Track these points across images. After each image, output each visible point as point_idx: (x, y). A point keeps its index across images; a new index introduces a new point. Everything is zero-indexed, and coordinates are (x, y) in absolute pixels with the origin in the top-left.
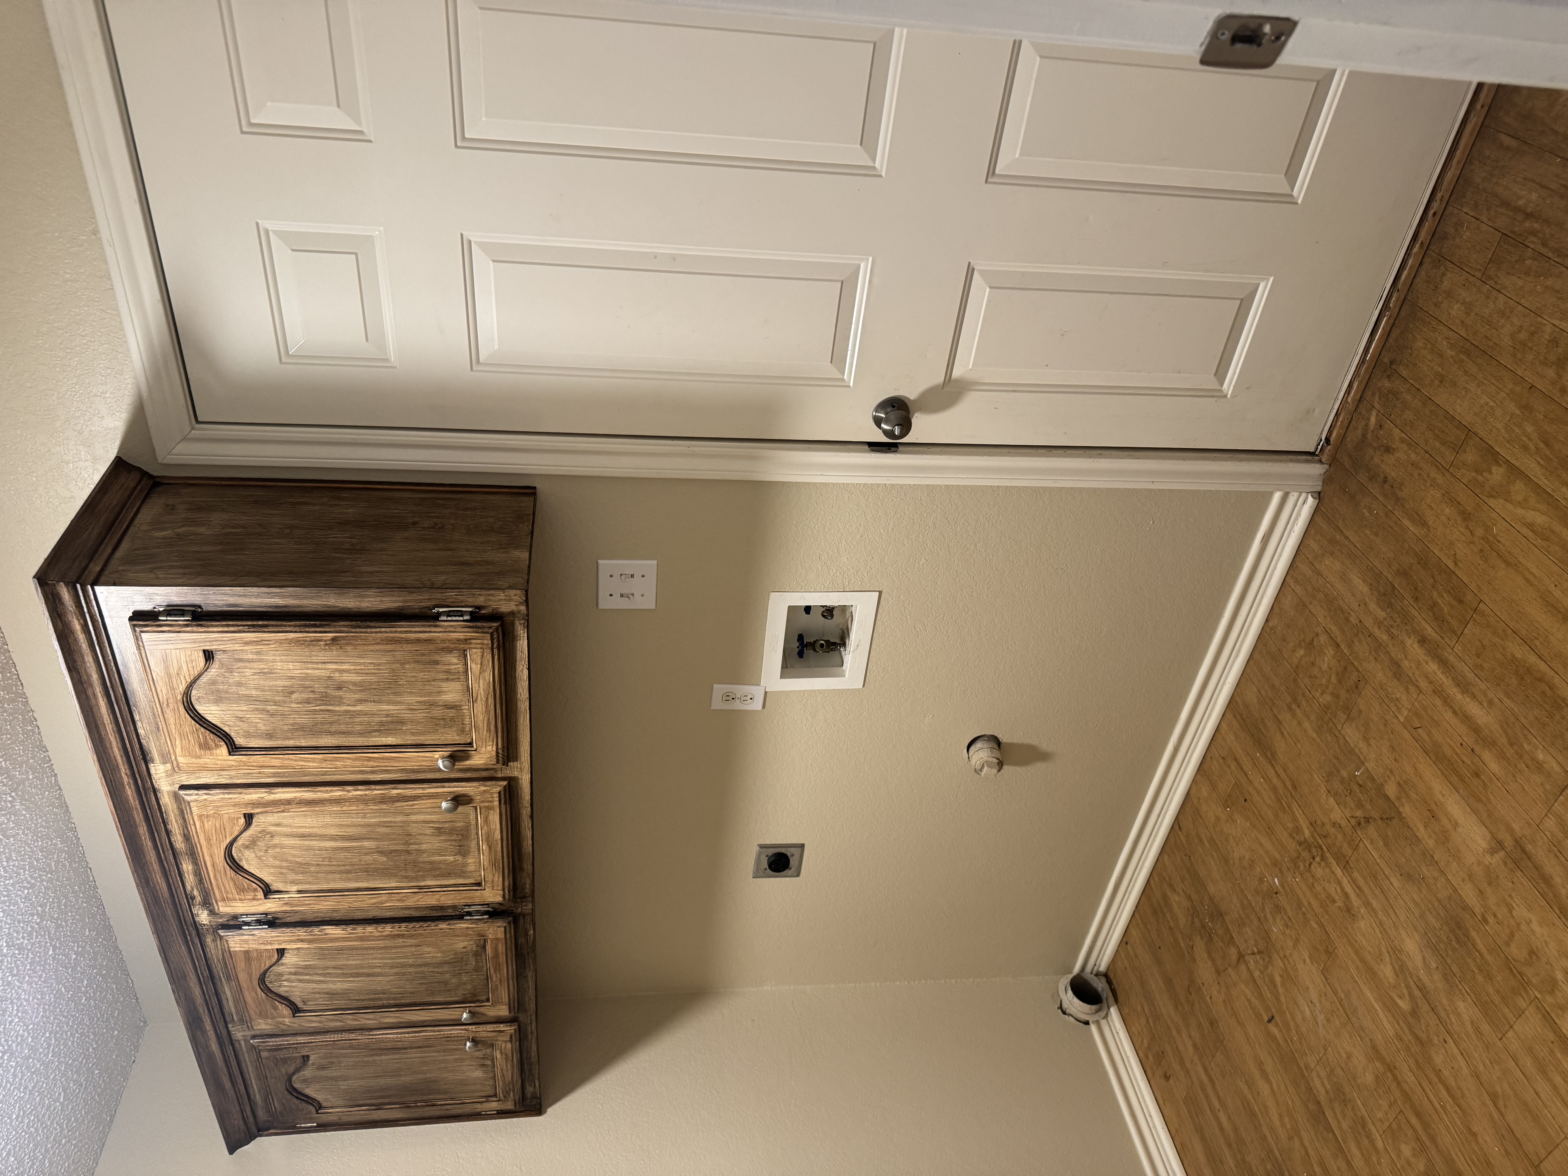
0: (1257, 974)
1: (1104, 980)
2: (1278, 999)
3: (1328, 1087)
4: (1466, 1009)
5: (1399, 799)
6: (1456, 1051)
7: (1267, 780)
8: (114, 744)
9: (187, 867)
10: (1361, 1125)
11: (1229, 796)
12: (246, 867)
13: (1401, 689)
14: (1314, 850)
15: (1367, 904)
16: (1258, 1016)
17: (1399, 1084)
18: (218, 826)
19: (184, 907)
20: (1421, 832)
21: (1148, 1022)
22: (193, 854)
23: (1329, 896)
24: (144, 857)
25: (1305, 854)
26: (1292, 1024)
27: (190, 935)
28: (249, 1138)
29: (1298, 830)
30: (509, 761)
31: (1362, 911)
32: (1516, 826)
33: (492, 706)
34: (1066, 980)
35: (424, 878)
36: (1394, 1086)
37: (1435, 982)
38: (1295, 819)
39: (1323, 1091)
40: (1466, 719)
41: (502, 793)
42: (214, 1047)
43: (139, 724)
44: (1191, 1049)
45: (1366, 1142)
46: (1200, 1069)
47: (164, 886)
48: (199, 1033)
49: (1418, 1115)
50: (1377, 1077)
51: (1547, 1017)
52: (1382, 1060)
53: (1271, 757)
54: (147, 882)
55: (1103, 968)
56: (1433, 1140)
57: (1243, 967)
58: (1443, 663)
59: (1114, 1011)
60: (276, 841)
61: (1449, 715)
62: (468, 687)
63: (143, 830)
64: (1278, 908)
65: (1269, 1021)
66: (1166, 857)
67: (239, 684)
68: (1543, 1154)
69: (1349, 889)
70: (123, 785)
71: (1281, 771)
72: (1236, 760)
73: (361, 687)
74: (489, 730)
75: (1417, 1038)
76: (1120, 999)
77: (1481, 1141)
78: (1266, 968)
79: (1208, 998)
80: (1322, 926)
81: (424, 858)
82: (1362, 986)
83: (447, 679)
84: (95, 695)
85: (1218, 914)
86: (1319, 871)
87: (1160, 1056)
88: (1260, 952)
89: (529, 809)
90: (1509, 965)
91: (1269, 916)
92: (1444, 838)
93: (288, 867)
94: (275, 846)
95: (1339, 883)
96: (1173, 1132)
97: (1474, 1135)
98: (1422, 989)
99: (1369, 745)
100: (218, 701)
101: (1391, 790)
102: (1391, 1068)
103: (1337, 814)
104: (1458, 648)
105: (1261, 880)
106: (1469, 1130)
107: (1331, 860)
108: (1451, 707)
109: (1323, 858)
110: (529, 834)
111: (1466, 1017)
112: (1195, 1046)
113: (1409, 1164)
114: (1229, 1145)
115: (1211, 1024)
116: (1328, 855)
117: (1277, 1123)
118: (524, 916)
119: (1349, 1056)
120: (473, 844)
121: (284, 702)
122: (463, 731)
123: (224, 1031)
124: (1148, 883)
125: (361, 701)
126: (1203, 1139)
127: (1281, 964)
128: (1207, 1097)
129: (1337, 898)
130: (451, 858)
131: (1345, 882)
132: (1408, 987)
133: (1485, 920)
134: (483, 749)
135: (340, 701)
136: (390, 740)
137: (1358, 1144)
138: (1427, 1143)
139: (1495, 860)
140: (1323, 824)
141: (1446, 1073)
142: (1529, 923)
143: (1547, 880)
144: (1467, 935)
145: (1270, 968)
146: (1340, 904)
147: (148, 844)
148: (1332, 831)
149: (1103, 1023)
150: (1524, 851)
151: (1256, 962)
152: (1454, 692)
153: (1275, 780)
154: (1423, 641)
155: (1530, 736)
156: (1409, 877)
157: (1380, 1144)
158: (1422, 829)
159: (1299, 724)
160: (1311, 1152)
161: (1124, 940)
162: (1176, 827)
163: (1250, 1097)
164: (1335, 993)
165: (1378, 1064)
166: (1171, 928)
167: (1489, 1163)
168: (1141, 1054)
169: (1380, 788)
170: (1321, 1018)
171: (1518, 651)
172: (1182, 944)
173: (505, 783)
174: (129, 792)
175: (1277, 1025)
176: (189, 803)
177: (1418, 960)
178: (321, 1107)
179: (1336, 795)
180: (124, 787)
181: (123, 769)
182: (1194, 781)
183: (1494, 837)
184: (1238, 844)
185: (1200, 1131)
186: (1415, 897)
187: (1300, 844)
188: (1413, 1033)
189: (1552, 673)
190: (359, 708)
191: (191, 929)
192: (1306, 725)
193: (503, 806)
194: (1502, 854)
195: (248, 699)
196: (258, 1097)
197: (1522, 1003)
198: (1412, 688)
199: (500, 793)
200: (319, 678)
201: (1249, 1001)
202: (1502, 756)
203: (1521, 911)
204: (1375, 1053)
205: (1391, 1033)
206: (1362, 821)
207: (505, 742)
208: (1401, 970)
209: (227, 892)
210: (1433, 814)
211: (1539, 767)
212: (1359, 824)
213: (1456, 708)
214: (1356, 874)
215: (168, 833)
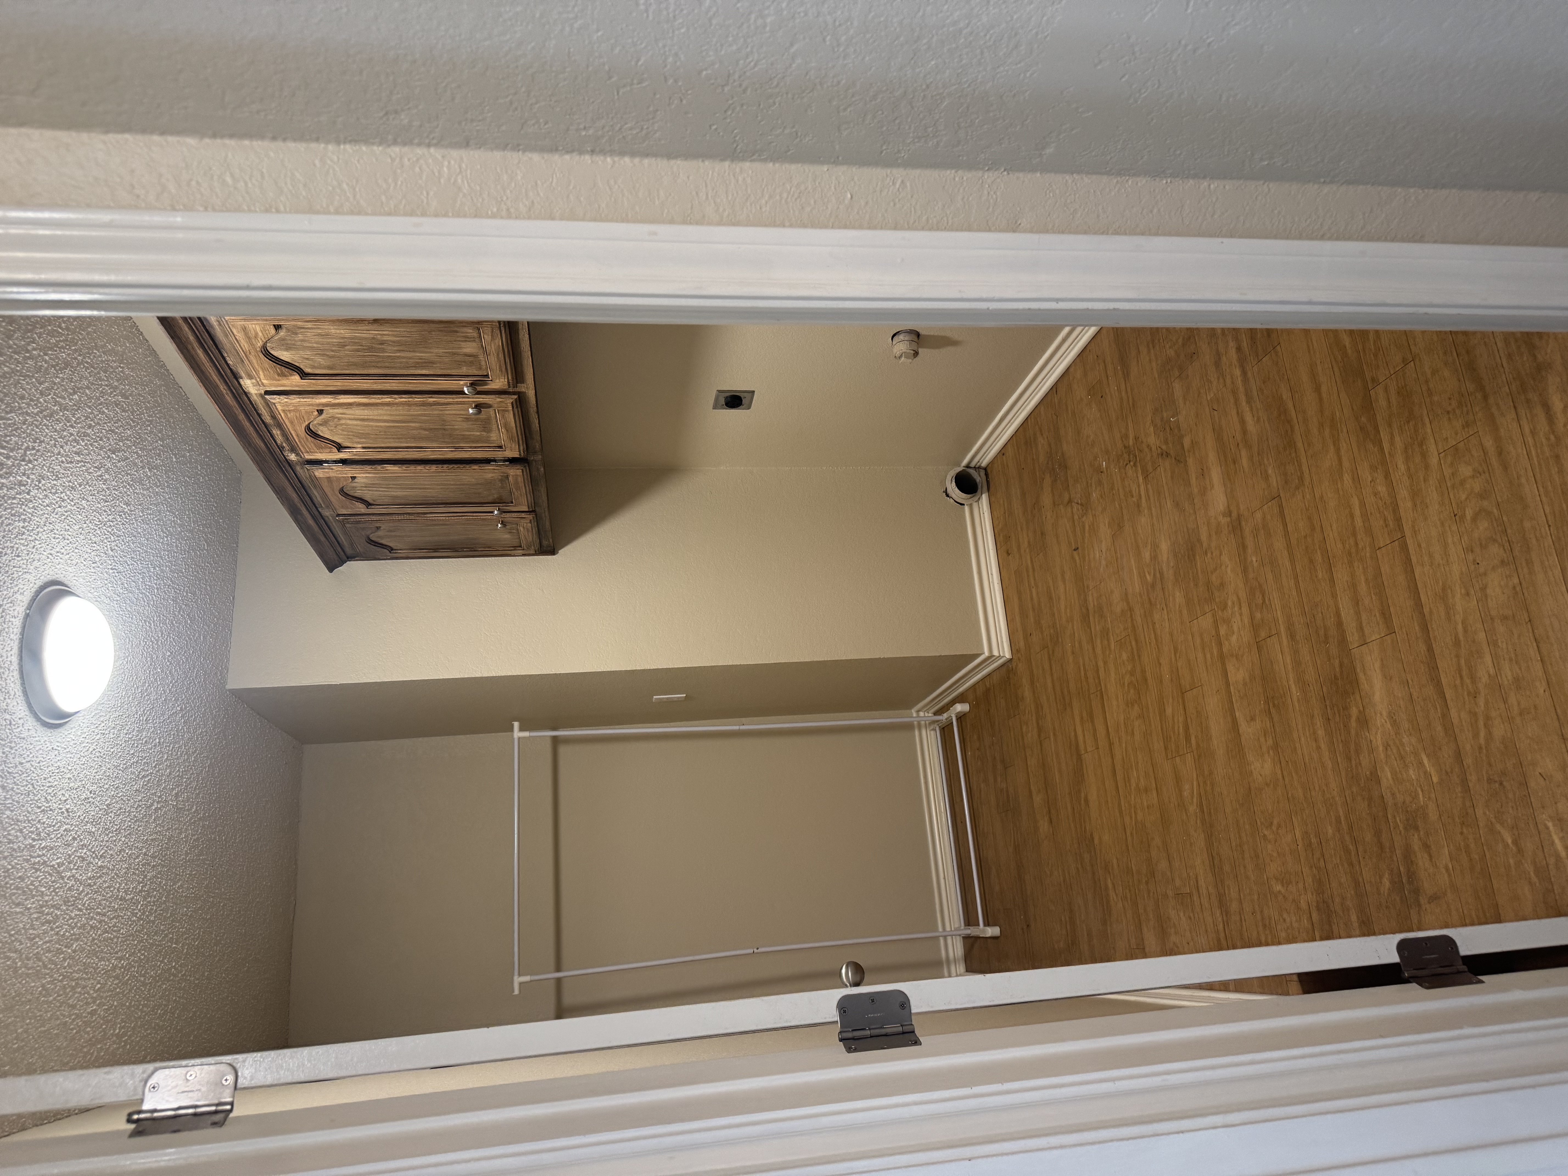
0: (1076, 517)
1: (982, 473)
2: (1083, 539)
3: (1096, 603)
4: (1179, 597)
5: (1189, 451)
6: (1166, 617)
7: (1119, 390)
8: (212, 373)
9: (276, 432)
10: (1105, 633)
11: (1093, 387)
12: (322, 435)
13: (1215, 376)
14: (1131, 456)
15: (1150, 509)
16: (1070, 543)
17: (1132, 620)
18: (298, 415)
19: (277, 453)
20: (1193, 481)
21: (1005, 513)
22: (279, 426)
23: (1131, 492)
24: (245, 431)
25: (1126, 456)
26: (1087, 558)
27: (284, 467)
28: (342, 563)
29: (1126, 436)
30: (517, 383)
31: (1146, 511)
32: (1242, 507)
33: (503, 358)
34: (953, 473)
35: (458, 442)
36: (1129, 620)
37: (1169, 574)
38: (1127, 429)
39: (1092, 605)
40: (1243, 422)
41: (514, 403)
42: (311, 522)
43: (228, 359)
44: (1026, 543)
45: (1106, 642)
46: (1028, 558)
47: (262, 445)
48: (299, 516)
49: (1136, 641)
50: (1123, 611)
51: (1215, 622)
52: (1128, 603)
53: (1126, 376)
54: (250, 445)
55: (984, 464)
56: (1139, 657)
57: (1069, 510)
58: (1244, 373)
59: (985, 497)
60: (343, 422)
61: (1234, 412)
62: (482, 345)
63: (242, 417)
64: (1100, 483)
65: (1075, 550)
66: (1042, 408)
67: (302, 341)
68: (1188, 688)
69: (1143, 493)
70: (223, 395)
71: (1129, 390)
72: (1104, 362)
73: (399, 343)
74: (501, 370)
75: (1150, 599)
76: (992, 489)
77: (1162, 669)
78: (1082, 516)
79: (1044, 517)
80: (1121, 508)
81: (457, 432)
82: (1131, 556)
83: (466, 341)
84: (193, 348)
85: (1064, 466)
86: (1130, 472)
87: (1007, 538)
88: (1082, 505)
89: (535, 408)
90: (1208, 584)
91: (1094, 486)
92: (1203, 492)
93: (353, 435)
94: (342, 425)
95: (1139, 486)
96: (1004, 587)
97: (1160, 664)
98: (1161, 574)
99: (1185, 404)
100: (287, 350)
101: (1187, 442)
102: (1131, 609)
103: (1152, 440)
104: (1256, 369)
105: (1095, 458)
106: (1158, 660)
107: (1139, 469)
108: (1237, 408)
109: (1135, 465)
110: (537, 422)
111: (1177, 601)
112: (1029, 542)
113: (1124, 664)
114: (1034, 609)
115: (1042, 534)
116: (1138, 464)
117: (1063, 610)
118: (535, 461)
119: (1112, 592)
120: (494, 426)
121: (340, 351)
122: (480, 369)
123: (316, 513)
124: (1026, 420)
125: (399, 351)
126: (1020, 599)
127: (1091, 519)
128: (1028, 576)
129: (1134, 495)
130: (478, 433)
131: (1142, 488)
132: (1155, 570)
133: (1206, 553)
134: (498, 381)
135: (383, 351)
136: (424, 372)
137: (1102, 641)
138: (1136, 657)
139: (1224, 521)
140: (1142, 442)
141: (1157, 626)
142: (1227, 567)
143: (1244, 547)
144: (1194, 556)
145: (1085, 517)
146: (1134, 499)
147: (247, 424)
148: (1146, 450)
149: (975, 505)
150: (1240, 524)
151: (1078, 509)
152: (1243, 398)
153: (1123, 394)
154: (1239, 349)
155: (1269, 455)
156: (1177, 505)
157: (1113, 647)
158: (1194, 479)
159: (1150, 360)
160: (1076, 635)
161: (1003, 452)
162: (1054, 389)
163: (1052, 589)
164: (1116, 553)
165: (1125, 604)
166: (1033, 459)
167: (1161, 681)
168: (996, 531)
169: (1181, 437)
170: (1104, 562)
171: (1286, 395)
172: (1038, 474)
173: (516, 397)
174: (228, 398)
175: (1078, 554)
176: (274, 404)
177: (1165, 559)
178: (392, 549)
179: (1155, 426)
180: (224, 396)
181: (222, 387)
182: (1074, 362)
183: (1228, 507)
184: (1088, 425)
185: (1019, 593)
186: (1176, 519)
187: (1125, 447)
188: (1148, 595)
189: (1296, 422)
190: (398, 354)
191: (284, 464)
192: (1154, 364)
193: (516, 410)
194: (1229, 519)
195: (312, 348)
196: (345, 542)
197: (1207, 609)
198: (1221, 380)
199: (512, 403)
200: (366, 338)
201: (1067, 532)
202: (1251, 458)
203: (1225, 558)
204: (1125, 597)
205: (1137, 590)
206: (1165, 453)
207: (514, 374)
208: (1154, 558)
209: (309, 449)
210: (1203, 473)
211: (1266, 478)
212: (1162, 455)
213: (1240, 411)
214: (1149, 486)
215: (259, 415)
